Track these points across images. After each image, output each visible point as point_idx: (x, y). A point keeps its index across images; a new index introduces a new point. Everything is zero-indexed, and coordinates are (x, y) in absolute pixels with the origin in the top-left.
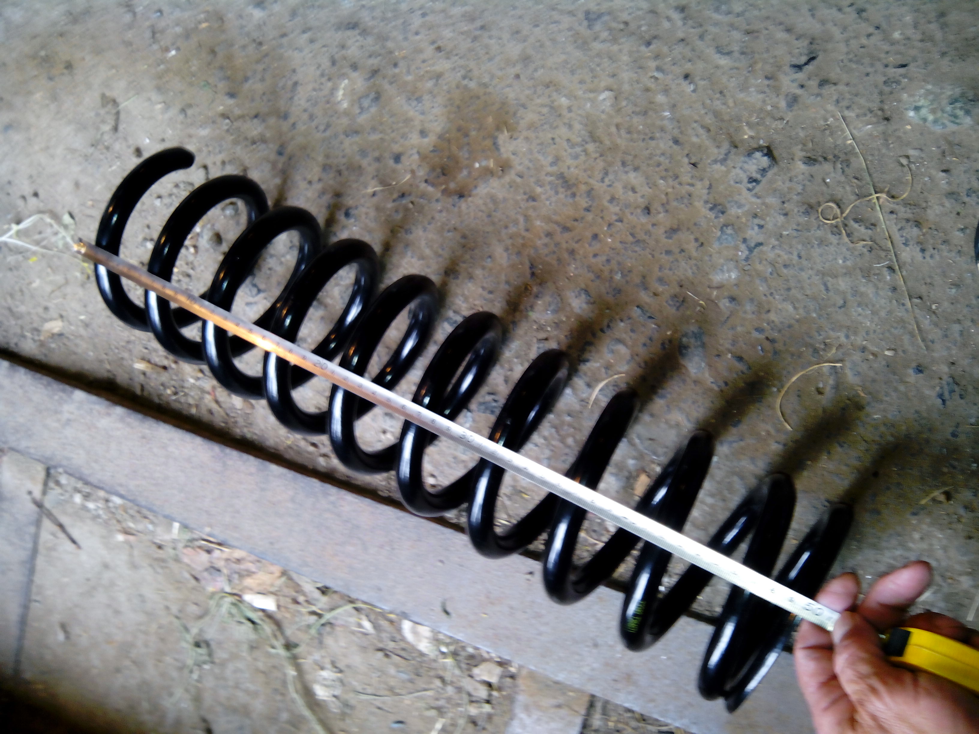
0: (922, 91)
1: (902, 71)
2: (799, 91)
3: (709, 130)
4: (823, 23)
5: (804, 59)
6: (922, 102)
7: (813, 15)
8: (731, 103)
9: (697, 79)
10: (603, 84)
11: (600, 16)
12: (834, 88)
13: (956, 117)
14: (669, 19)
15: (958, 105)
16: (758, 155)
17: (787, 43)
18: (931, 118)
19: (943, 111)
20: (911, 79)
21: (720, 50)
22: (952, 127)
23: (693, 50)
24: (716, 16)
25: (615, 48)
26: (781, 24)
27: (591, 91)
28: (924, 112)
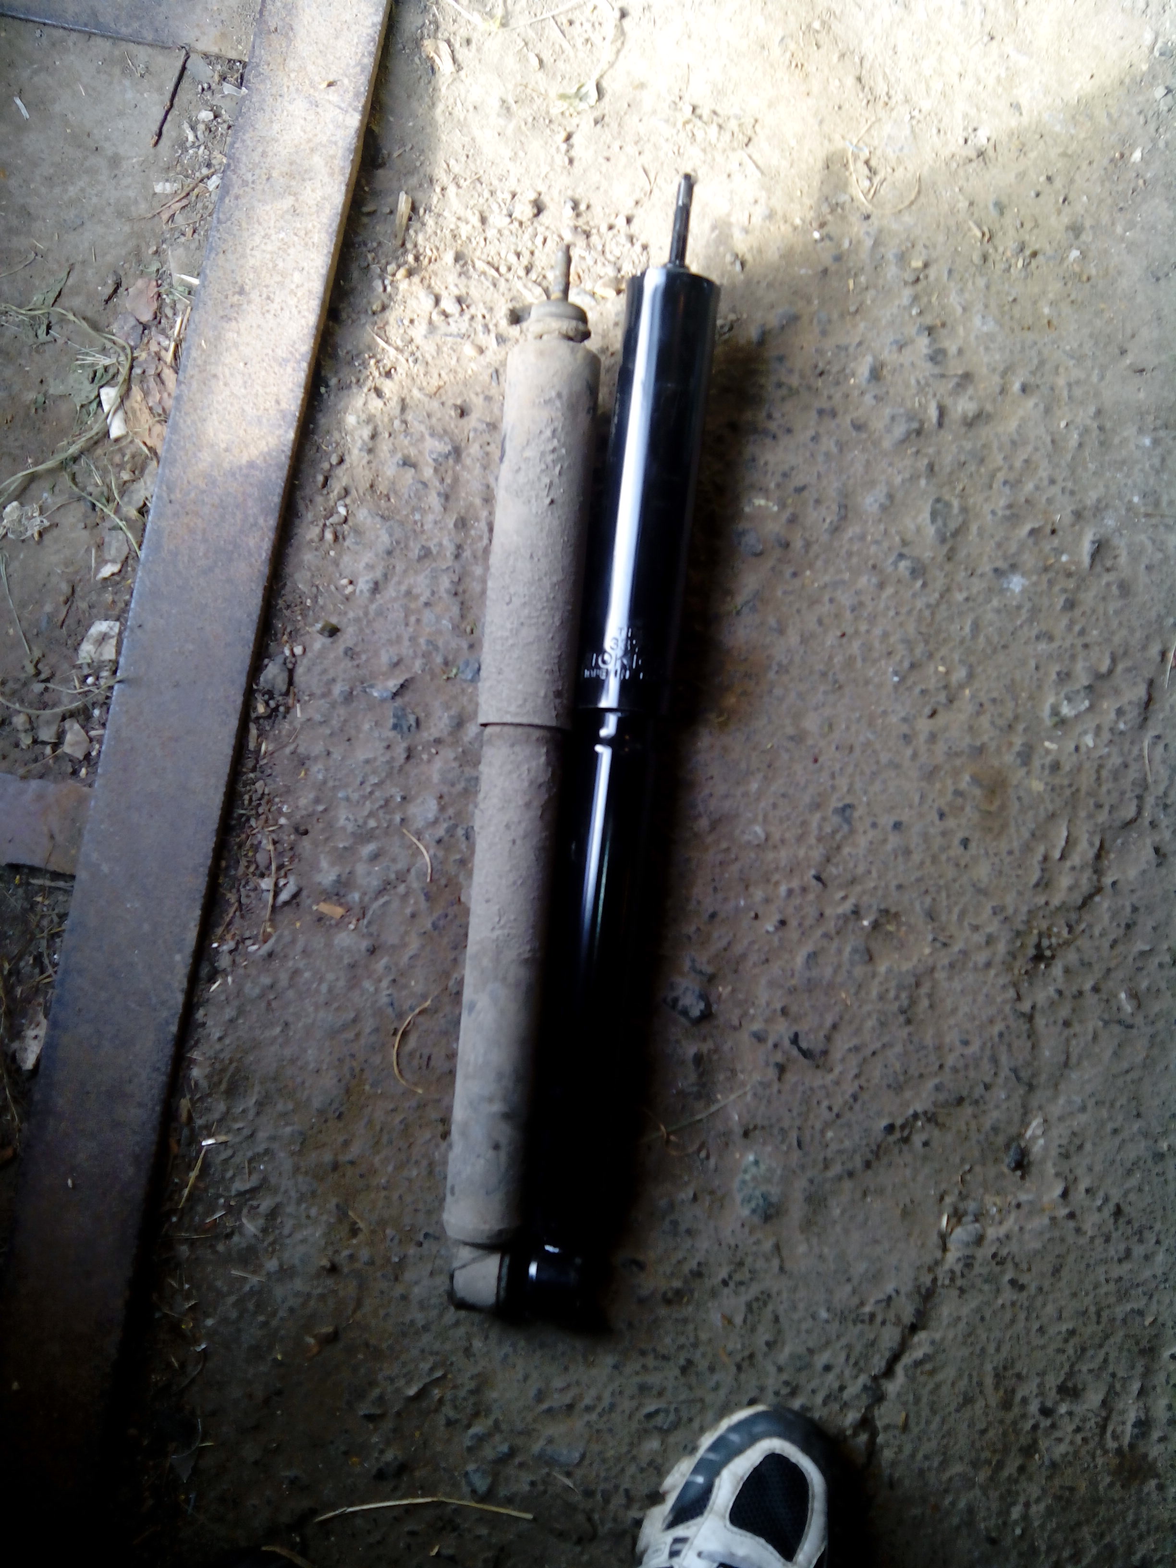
0: (774, 1165)
1: (795, 1143)
2: (770, 1043)
3: (725, 949)
4: (843, 1060)
5: (804, 1045)
6: (763, 1167)
7: (850, 1050)
8: (756, 971)
9: (780, 934)
10: (772, 829)
11: (848, 821)
12: (775, 1078)
13: (749, 1201)
14: (845, 898)
15: (761, 1201)
16: (702, 1005)
17: (821, 1026)
18: (748, 1177)
19: (754, 1188)
20: (787, 1153)
21: (813, 957)
22: (738, 1198)
23: (811, 927)
24: (848, 949)
25: (813, 841)
26: (841, 1018)
27: (765, 817)
28: (754, 1170)
